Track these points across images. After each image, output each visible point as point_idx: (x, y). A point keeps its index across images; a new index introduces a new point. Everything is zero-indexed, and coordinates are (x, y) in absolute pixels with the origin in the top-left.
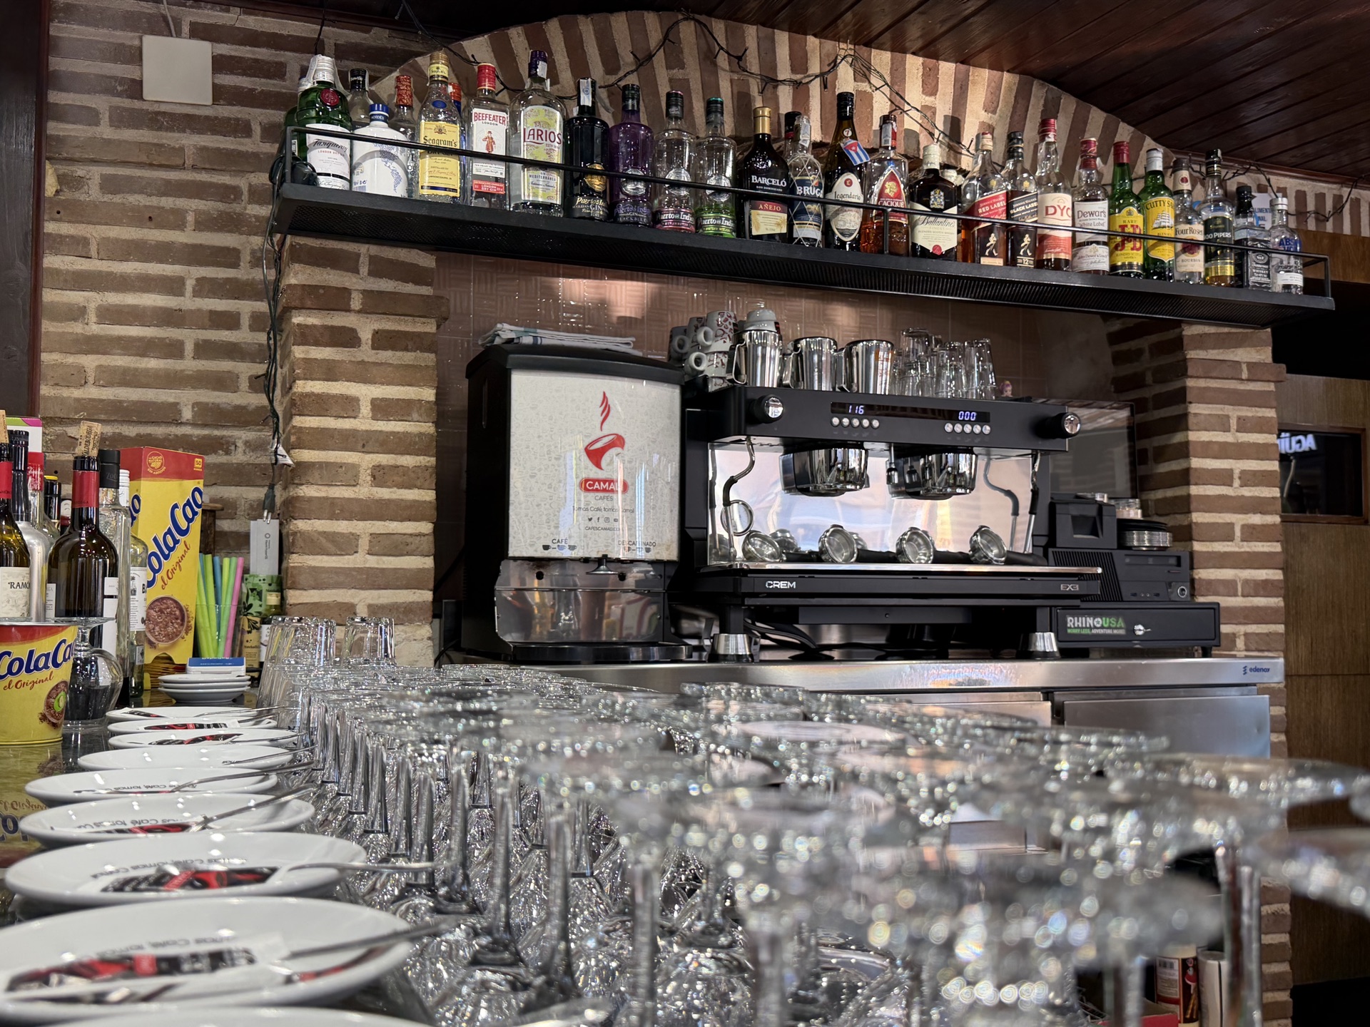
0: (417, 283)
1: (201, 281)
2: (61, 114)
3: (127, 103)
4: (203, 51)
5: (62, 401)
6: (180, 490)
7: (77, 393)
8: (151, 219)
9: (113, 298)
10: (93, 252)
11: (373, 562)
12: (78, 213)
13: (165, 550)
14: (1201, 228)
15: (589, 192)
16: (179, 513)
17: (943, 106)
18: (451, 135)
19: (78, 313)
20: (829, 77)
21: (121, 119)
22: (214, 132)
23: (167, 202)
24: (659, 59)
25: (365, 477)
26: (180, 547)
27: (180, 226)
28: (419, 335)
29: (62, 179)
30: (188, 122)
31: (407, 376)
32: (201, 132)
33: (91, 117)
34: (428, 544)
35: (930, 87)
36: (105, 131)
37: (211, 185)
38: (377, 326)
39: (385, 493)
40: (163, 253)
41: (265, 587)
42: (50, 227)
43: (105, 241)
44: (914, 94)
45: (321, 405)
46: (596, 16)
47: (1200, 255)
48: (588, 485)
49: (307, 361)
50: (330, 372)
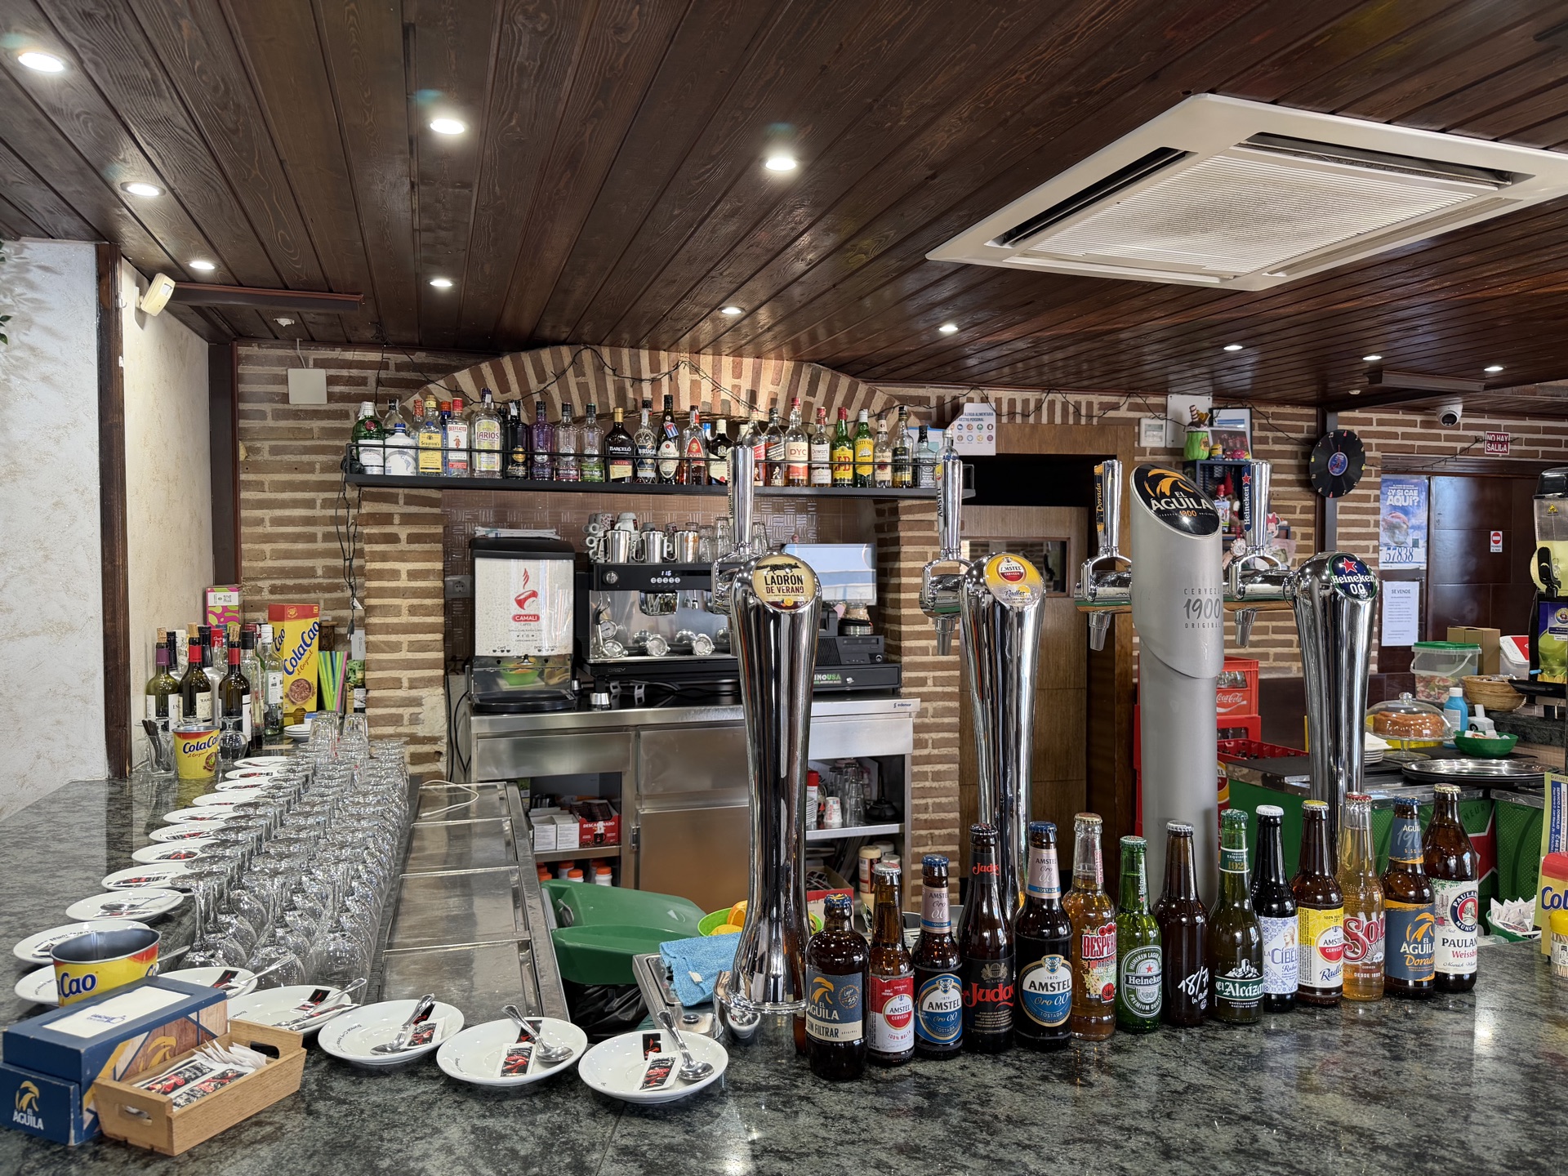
0: (431, 506)
1: (324, 500)
2: (246, 415)
3: (280, 406)
4: (321, 375)
5: (253, 569)
6: (308, 624)
7: (261, 564)
8: (297, 468)
9: (278, 513)
10: (267, 489)
11: (410, 656)
12: (257, 468)
13: (298, 656)
14: (890, 454)
15: (514, 462)
16: (306, 636)
17: (746, 384)
18: (437, 439)
19: (260, 522)
20: (673, 374)
21: (279, 415)
22: (329, 418)
23: (306, 458)
24: (570, 372)
25: (405, 611)
26: (307, 653)
27: (312, 471)
28: (433, 534)
29: (249, 450)
30: (315, 414)
31: (427, 556)
32: (322, 419)
33: (262, 415)
34: (440, 645)
35: (737, 374)
36: (270, 422)
37: (330, 446)
38: (409, 531)
39: (416, 619)
40: (304, 486)
41: (357, 668)
42: (243, 477)
43: (272, 482)
44: (727, 381)
45: (380, 575)
46: (532, 352)
47: (889, 469)
48: (517, 618)
49: (372, 552)
50: (384, 557)
